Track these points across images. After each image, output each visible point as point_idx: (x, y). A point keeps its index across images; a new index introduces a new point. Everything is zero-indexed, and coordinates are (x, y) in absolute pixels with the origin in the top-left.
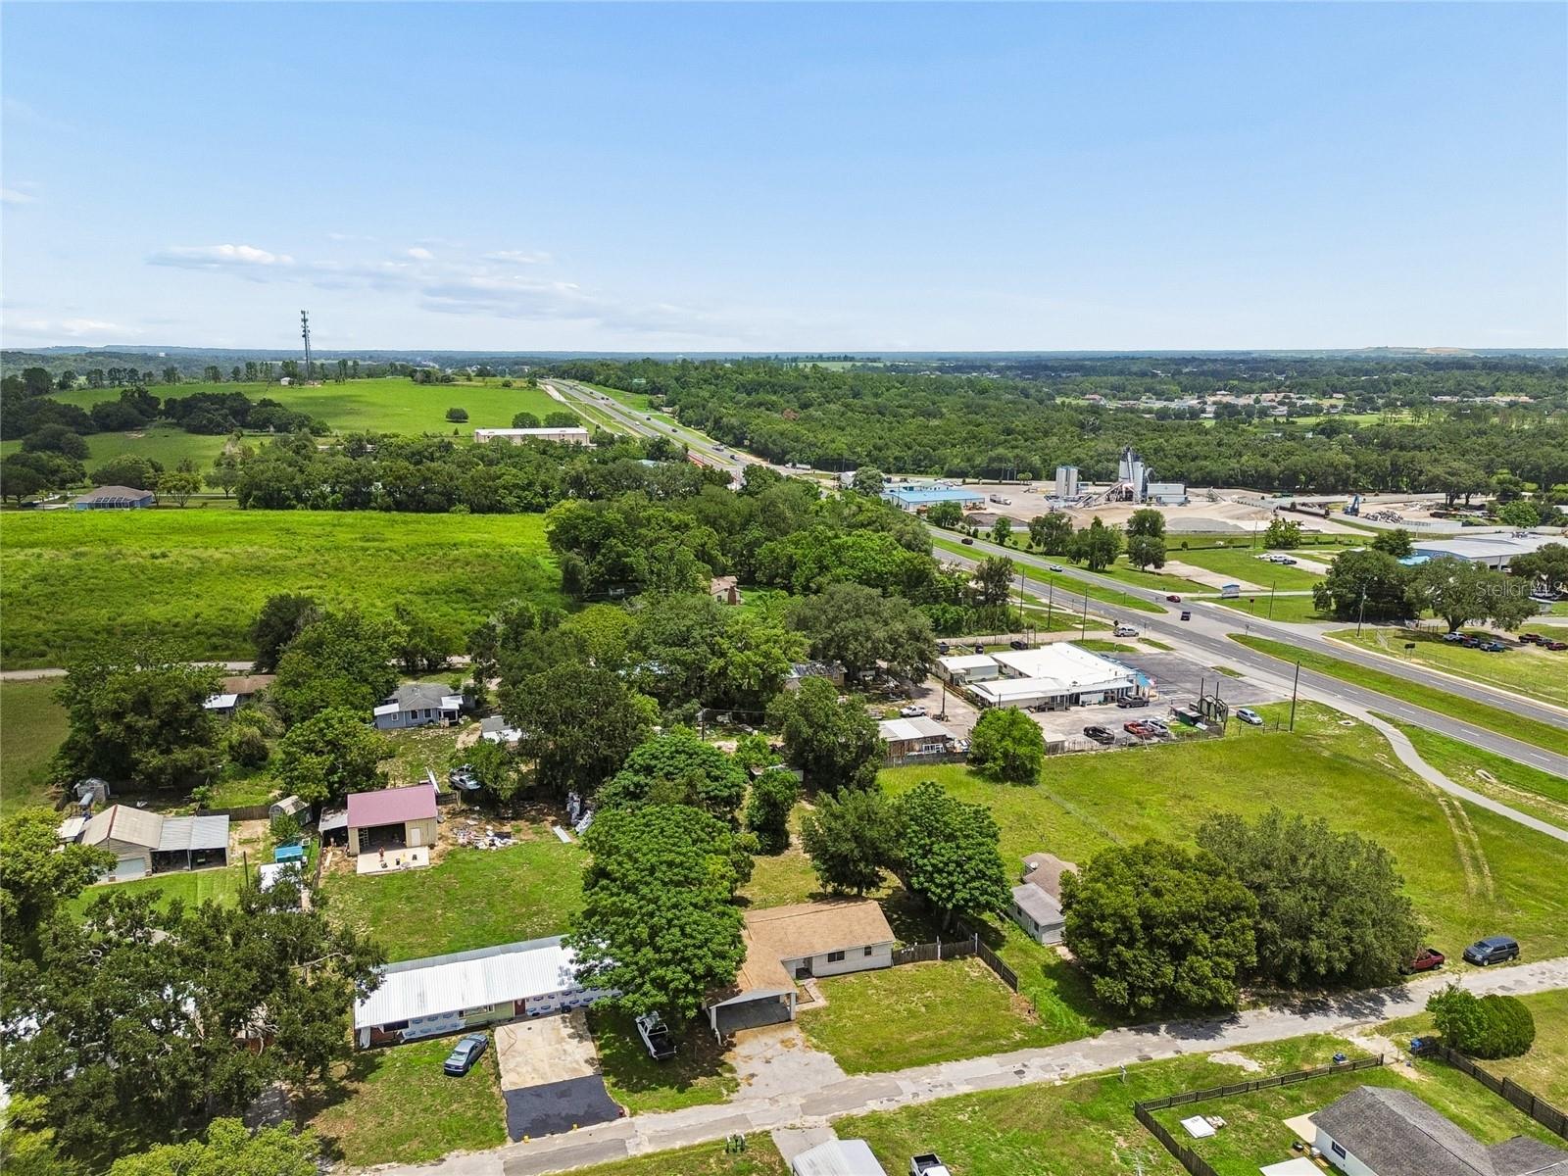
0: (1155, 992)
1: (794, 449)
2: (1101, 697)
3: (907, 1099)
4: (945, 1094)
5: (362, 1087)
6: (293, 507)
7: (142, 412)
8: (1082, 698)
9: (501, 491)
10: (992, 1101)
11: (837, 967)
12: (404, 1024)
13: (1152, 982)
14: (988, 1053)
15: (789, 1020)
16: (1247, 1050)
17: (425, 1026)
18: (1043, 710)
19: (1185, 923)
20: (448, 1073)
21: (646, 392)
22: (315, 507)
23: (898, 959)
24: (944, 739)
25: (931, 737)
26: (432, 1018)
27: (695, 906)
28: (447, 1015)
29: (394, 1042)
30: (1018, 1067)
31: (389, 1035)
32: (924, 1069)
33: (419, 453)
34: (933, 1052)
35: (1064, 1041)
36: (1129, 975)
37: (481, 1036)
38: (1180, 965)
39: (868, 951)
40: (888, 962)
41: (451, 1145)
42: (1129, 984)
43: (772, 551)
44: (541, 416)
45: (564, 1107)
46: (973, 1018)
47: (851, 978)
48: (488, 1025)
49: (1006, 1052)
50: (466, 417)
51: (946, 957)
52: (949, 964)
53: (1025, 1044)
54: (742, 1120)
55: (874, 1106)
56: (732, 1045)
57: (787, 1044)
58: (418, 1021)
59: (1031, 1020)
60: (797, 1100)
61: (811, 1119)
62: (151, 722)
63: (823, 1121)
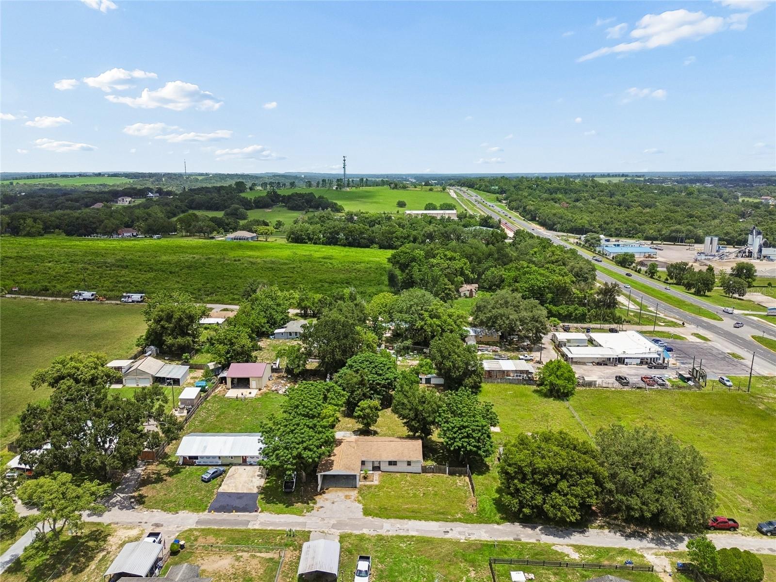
0: (532, 508)
1: (559, 223)
2: (639, 361)
3: (383, 532)
4: (402, 533)
5: (169, 479)
6: (306, 243)
7: (273, 201)
8: (626, 360)
9: (394, 239)
10: (425, 541)
11: (392, 468)
12: (196, 458)
13: (530, 502)
14: (437, 520)
15: (356, 487)
16: (578, 548)
17: (205, 460)
18: (601, 365)
20: (203, 481)
21: (498, 193)
22: (315, 243)
23: (425, 470)
24: (527, 372)
25: (520, 371)
26: (208, 457)
27: (308, 426)
28: (214, 457)
30: (448, 529)
31: (190, 461)
32: (401, 521)
33: (374, 221)
34: (412, 514)
35: (481, 523)
36: (521, 496)
37: (222, 468)
38: (547, 496)
39: (409, 463)
40: (420, 471)
41: (185, 508)
42: (519, 500)
43: (493, 273)
44: (438, 205)
45: (238, 503)
46: (442, 503)
47: (398, 475)
48: (230, 465)
49: (447, 521)
50: (405, 205)
51: (451, 474)
52: (451, 477)
53: (460, 520)
54: (304, 524)
55: (365, 531)
56: (324, 493)
57: (347, 497)
58: (202, 457)
59: (471, 510)
60: (333, 521)
61: (333, 530)
62: (171, 325)
63: (338, 532)
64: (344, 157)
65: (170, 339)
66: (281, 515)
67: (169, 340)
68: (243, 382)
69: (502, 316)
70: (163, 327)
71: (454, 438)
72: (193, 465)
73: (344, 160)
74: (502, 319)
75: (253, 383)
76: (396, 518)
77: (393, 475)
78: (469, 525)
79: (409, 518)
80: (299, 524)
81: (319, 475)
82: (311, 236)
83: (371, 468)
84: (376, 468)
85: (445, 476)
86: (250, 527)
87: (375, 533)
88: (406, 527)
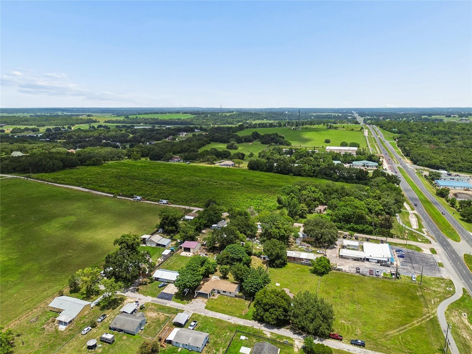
0: (260, 316)
2: (377, 261)
3: (207, 315)
4: (214, 317)
5: (148, 284)
8: (370, 260)
10: (220, 321)
11: (224, 294)
12: (159, 278)
13: (260, 314)
14: (229, 315)
15: (208, 298)
16: (272, 333)
17: (162, 280)
18: (356, 260)
20: (159, 287)
21: (397, 133)
23: (236, 296)
24: (311, 260)
25: (308, 259)
26: (163, 279)
27: (191, 274)
28: (165, 279)
29: (158, 280)
30: (230, 319)
31: (157, 279)
32: (216, 313)
34: (221, 311)
37: (166, 284)
38: (265, 313)
39: (230, 293)
40: (234, 296)
41: (150, 295)
44: (349, 143)
45: (166, 297)
46: (235, 309)
47: (226, 296)
48: (170, 283)
49: (232, 316)
50: (330, 142)
51: (246, 299)
52: (245, 301)
53: (237, 316)
54: (184, 308)
55: (202, 314)
56: (196, 298)
57: (203, 301)
58: (161, 279)
59: (243, 314)
60: (193, 309)
61: (192, 311)
63: (193, 312)
66: (178, 303)
67: (166, 228)
68: (187, 250)
70: (164, 222)
71: (247, 286)
75: (191, 250)
76: (215, 311)
77: (224, 296)
78: (239, 319)
79: (219, 312)
80: (182, 307)
81: (196, 292)
83: (217, 292)
84: (219, 292)
85: (243, 300)
86: (167, 305)
87: (204, 315)
88: (216, 315)
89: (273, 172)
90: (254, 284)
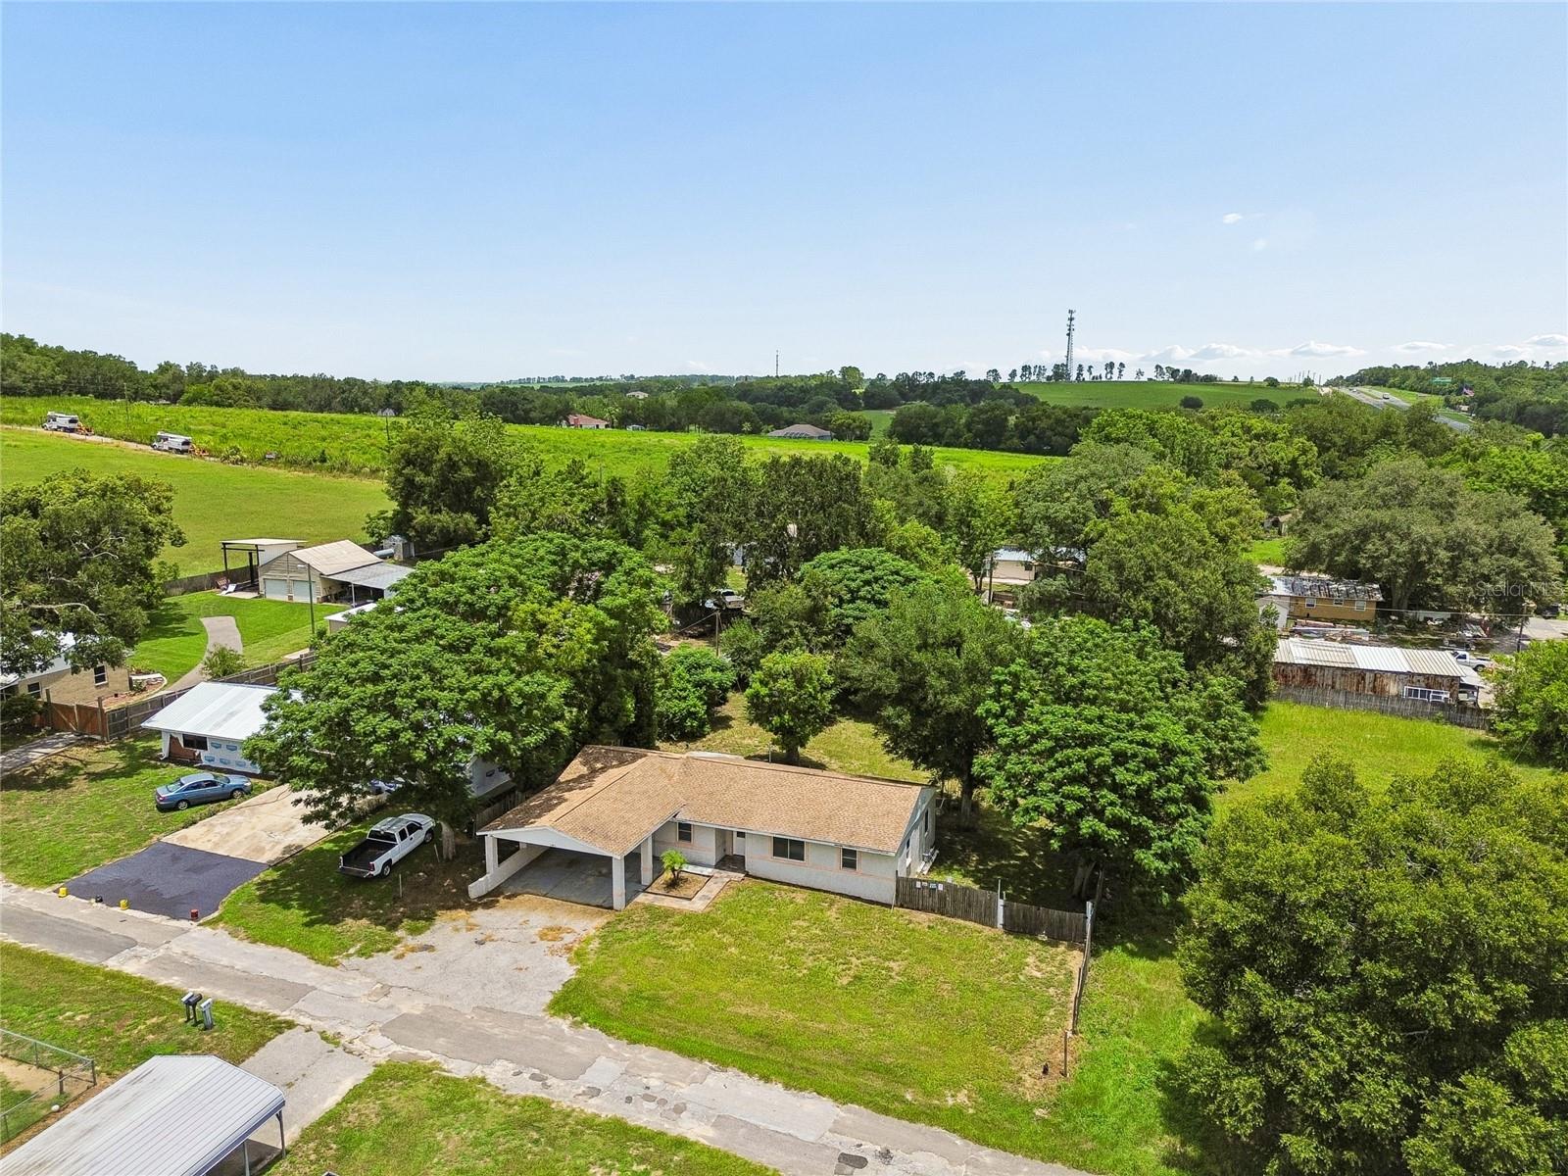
0: (1336, 1135)
3: (563, 1094)
4: (644, 1117)
5: (81, 787)
11: (785, 868)
12: (203, 744)
13: (1326, 1102)
14: (842, 1097)
15: (611, 908)
17: (224, 753)
19: (1477, 969)
20: (163, 809)
23: (908, 895)
24: (1455, 683)
25: (1427, 677)
30: (869, 1149)
31: (188, 751)
32: (684, 1063)
35: (1052, 1157)
38: (1434, 1091)
39: (849, 858)
40: (889, 896)
46: (909, 1031)
47: (800, 897)
49: (886, 1111)
51: (1017, 927)
52: (1010, 941)
53: (954, 1121)
54: (296, 992)
55: (498, 1073)
56: (488, 906)
57: (551, 933)
58: (219, 742)
59: (1031, 1087)
60: (413, 1006)
61: (378, 1039)
62: (431, 479)
63: (383, 1049)
64: (1071, 312)
65: (423, 513)
66: (261, 949)
69: (1382, 529)
72: (190, 764)
73: (1071, 319)
74: (1383, 537)
77: (783, 894)
78: (987, 1156)
79: (722, 1059)
81: (492, 836)
82: (941, 430)
83: (712, 856)
84: (730, 861)
85: (987, 931)
86: (113, 964)
87: (524, 1087)
88: (684, 1090)
89: (1003, 450)
90: (1120, 758)
